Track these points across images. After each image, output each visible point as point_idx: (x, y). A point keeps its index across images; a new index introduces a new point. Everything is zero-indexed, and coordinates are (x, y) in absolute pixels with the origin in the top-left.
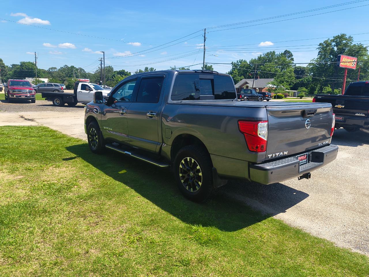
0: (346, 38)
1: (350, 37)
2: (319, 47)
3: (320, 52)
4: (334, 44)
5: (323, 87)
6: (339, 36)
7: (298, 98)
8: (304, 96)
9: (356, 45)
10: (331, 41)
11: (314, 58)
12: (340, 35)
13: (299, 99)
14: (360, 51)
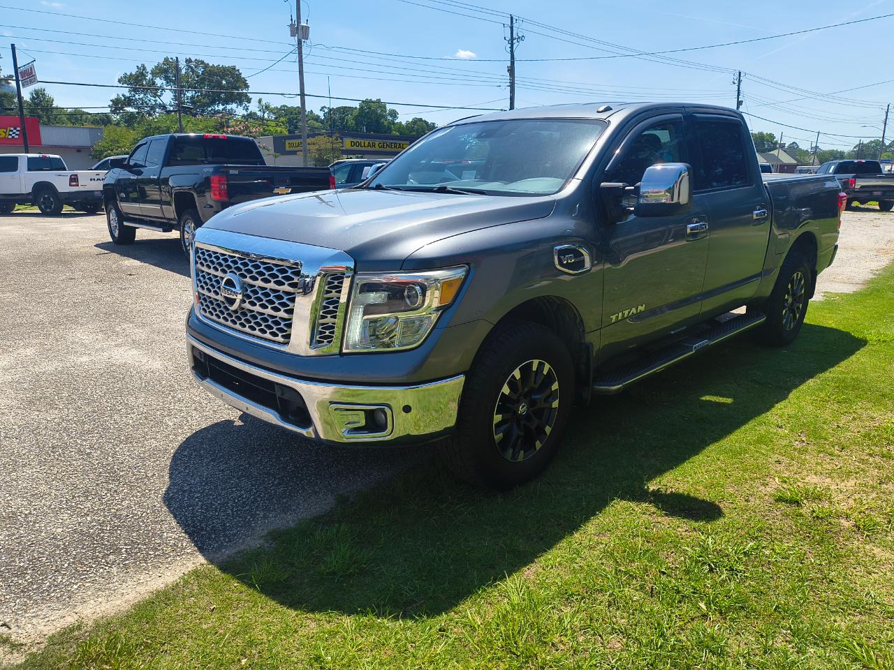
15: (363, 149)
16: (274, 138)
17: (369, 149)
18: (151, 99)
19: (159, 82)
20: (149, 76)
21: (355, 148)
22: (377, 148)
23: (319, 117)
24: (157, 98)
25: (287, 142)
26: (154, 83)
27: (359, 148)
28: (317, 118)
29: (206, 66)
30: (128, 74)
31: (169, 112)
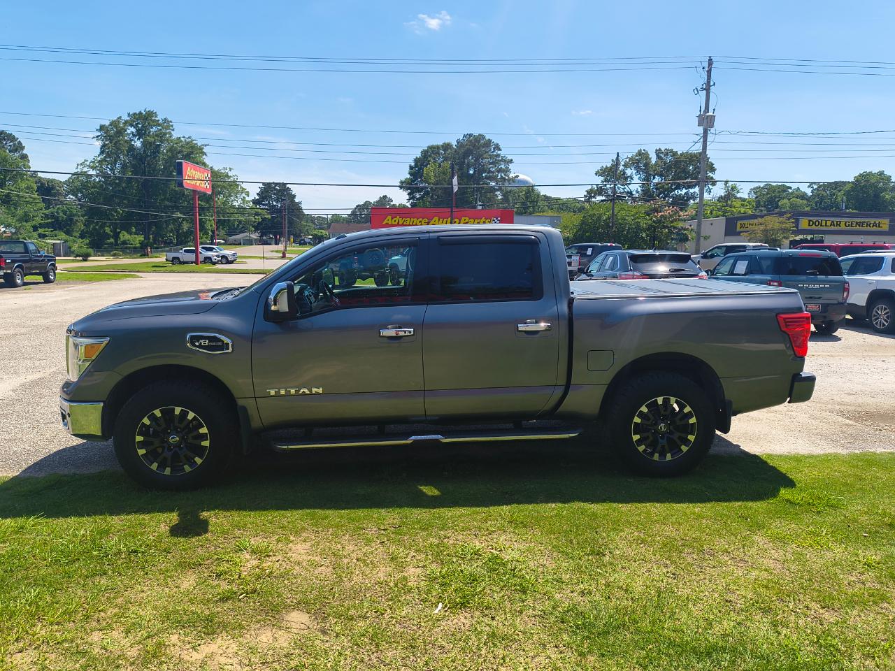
0: (158, 121)
1: (166, 119)
2: (100, 134)
3: (104, 146)
4: (131, 130)
5: (118, 230)
6: (141, 113)
7: (78, 258)
8: (92, 254)
9: (183, 139)
10: (126, 122)
11: (86, 161)
12: (144, 113)
13: (81, 261)
14: (192, 153)
15: (824, 228)
16: (726, 219)
17: (832, 228)
18: (620, 188)
19: (629, 172)
20: (621, 167)
21: (814, 227)
22: (843, 227)
23: (806, 194)
24: (626, 186)
25: (739, 223)
26: (624, 173)
27: (819, 228)
28: (803, 196)
29: (674, 154)
30: (605, 167)
31: (634, 200)
